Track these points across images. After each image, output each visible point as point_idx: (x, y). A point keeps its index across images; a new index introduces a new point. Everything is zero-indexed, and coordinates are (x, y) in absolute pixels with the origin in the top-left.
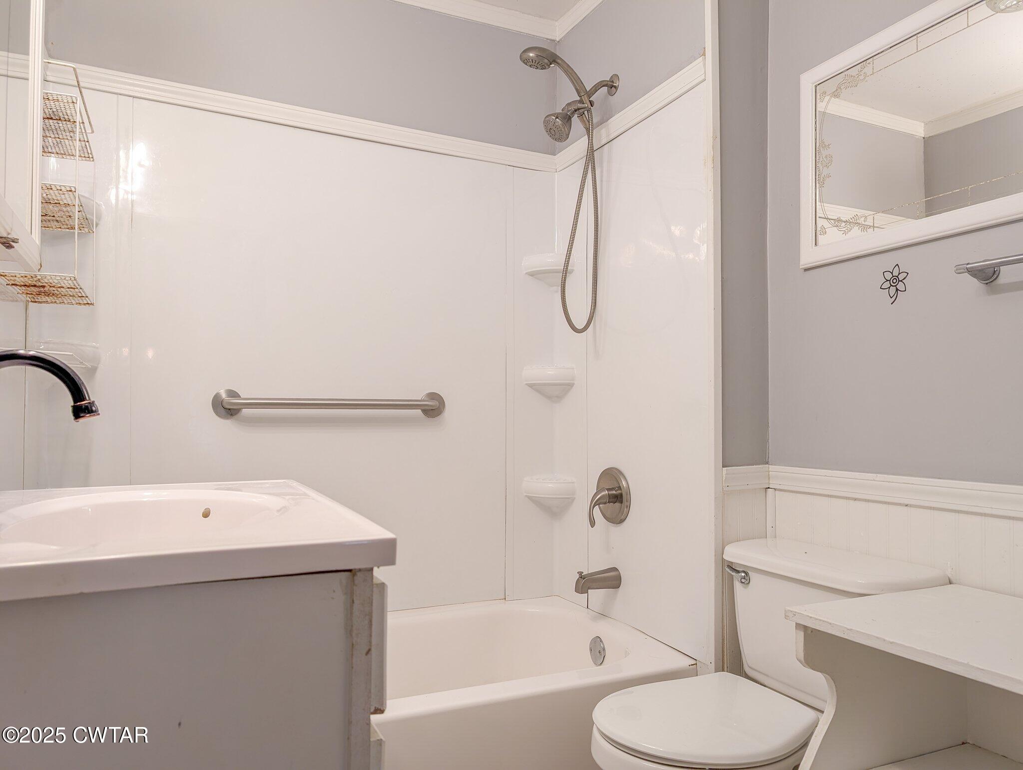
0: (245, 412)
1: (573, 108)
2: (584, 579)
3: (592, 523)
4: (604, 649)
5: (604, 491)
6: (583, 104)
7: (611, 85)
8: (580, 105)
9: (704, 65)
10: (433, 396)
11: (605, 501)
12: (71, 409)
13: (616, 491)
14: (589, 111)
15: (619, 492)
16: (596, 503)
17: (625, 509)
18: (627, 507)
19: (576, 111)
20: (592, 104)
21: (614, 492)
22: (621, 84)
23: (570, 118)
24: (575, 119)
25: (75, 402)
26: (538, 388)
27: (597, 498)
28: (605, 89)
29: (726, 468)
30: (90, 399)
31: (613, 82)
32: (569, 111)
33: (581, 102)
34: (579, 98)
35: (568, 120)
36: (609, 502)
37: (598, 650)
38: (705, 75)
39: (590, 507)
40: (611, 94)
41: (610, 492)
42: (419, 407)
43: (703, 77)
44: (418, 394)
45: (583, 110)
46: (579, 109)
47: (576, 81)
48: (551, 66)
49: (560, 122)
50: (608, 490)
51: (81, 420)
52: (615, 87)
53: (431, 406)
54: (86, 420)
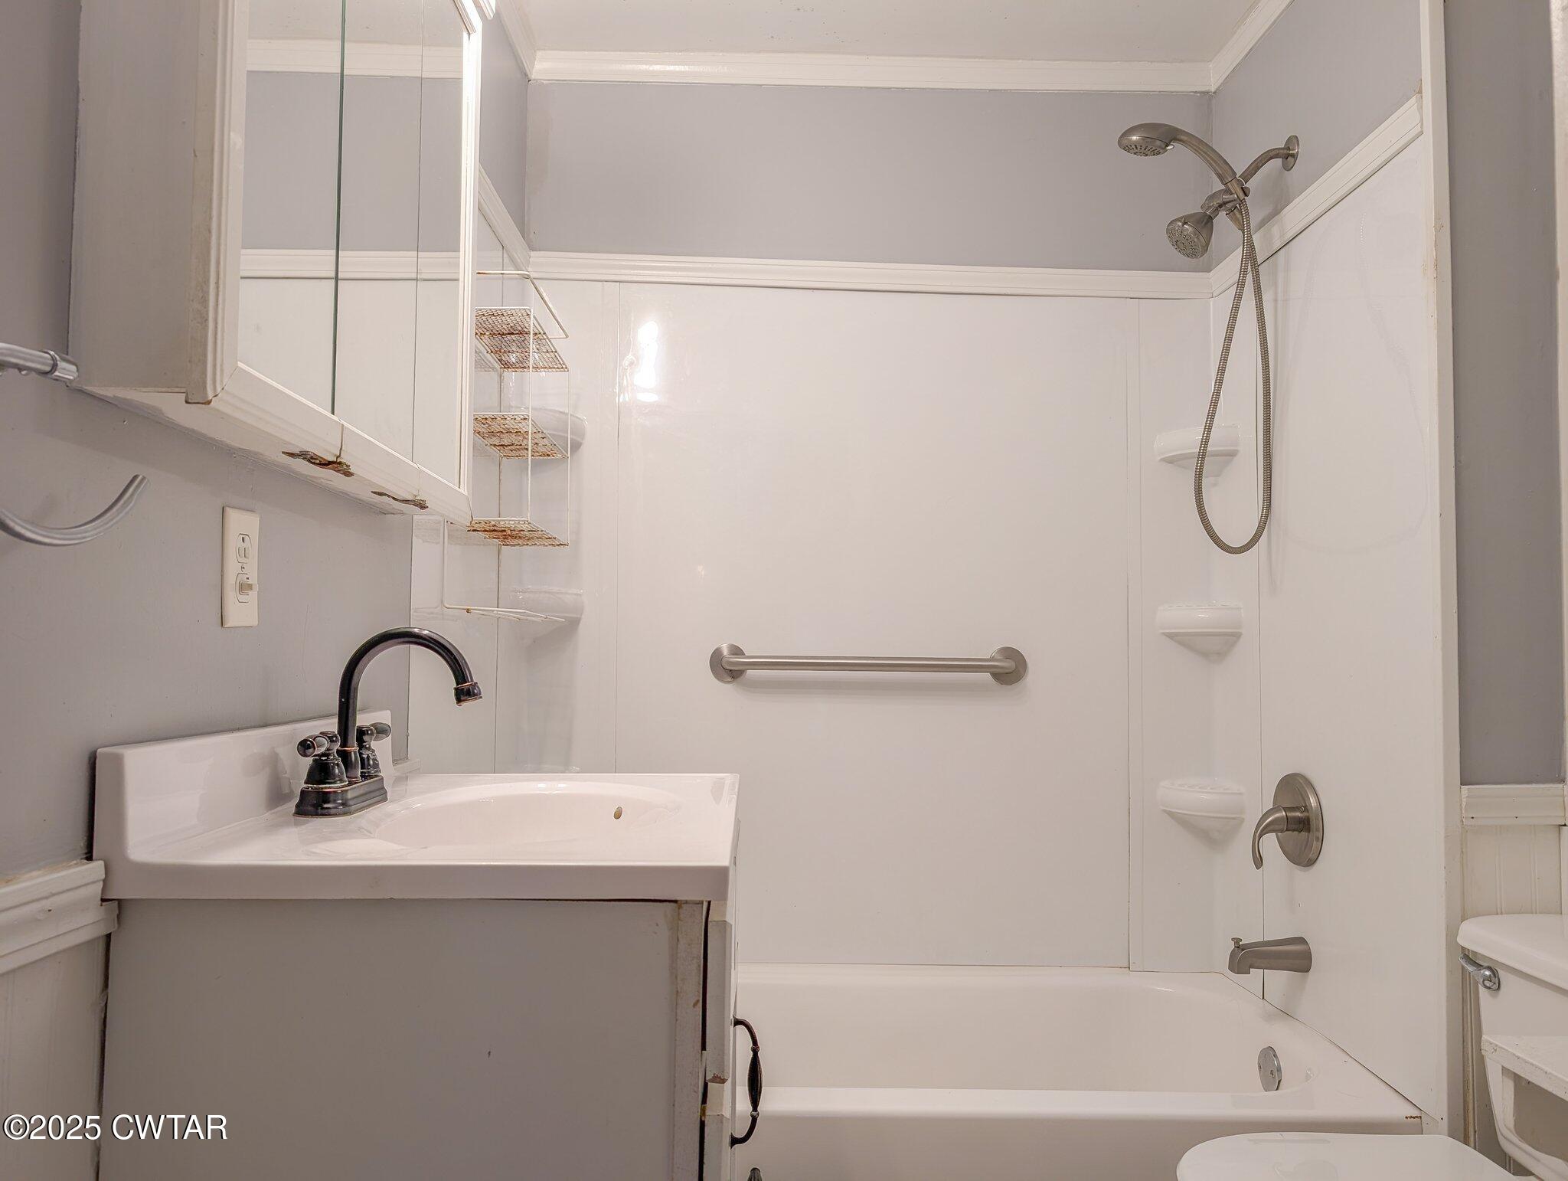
0: (750, 673)
1: (1215, 203)
2: (1243, 950)
3: (1258, 861)
4: (1279, 1070)
5: (1279, 811)
6: (1231, 194)
7: (1287, 155)
8: (1226, 197)
9: (1420, 108)
10: (1010, 653)
11: (1281, 827)
12: (453, 692)
13: (1302, 812)
14: (1242, 202)
15: (1306, 814)
16: (1262, 830)
17: (1315, 842)
18: (1317, 838)
19: (1220, 206)
20: (1247, 192)
21: (1298, 814)
22: (1301, 150)
23: (1210, 219)
24: (1222, 220)
25: (458, 684)
26: (1183, 640)
27: (1266, 822)
28: (1278, 162)
29: (1467, 787)
30: (472, 681)
31: (1289, 149)
32: (1208, 209)
33: (1228, 191)
34: (1223, 187)
35: (1206, 223)
36: (1287, 830)
37: (1270, 1070)
38: (1422, 124)
39: (1255, 835)
40: (1287, 168)
41: (1291, 814)
42: (988, 670)
43: (1418, 129)
44: (986, 649)
45: (1231, 204)
46: (1225, 203)
47: (1215, 161)
48: (1169, 148)
49: (1191, 229)
50: (1285, 809)
51: (464, 704)
52: (1293, 155)
53: (1002, 668)
54: (469, 705)
